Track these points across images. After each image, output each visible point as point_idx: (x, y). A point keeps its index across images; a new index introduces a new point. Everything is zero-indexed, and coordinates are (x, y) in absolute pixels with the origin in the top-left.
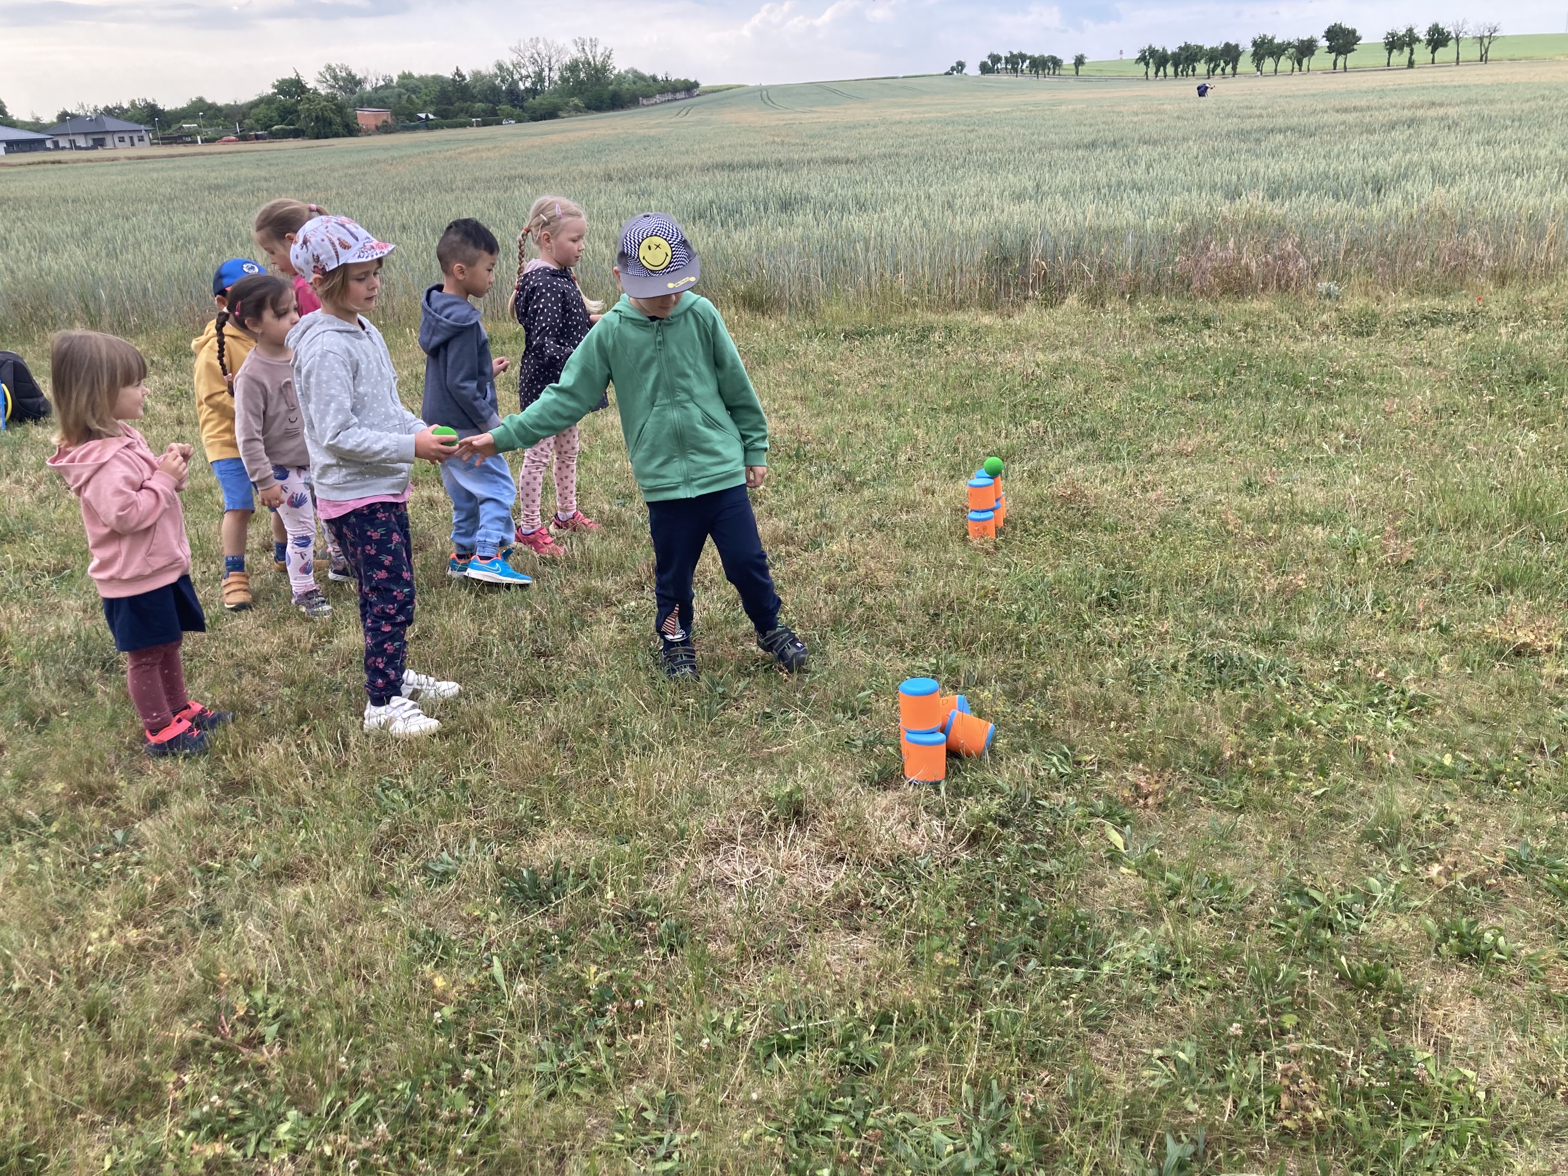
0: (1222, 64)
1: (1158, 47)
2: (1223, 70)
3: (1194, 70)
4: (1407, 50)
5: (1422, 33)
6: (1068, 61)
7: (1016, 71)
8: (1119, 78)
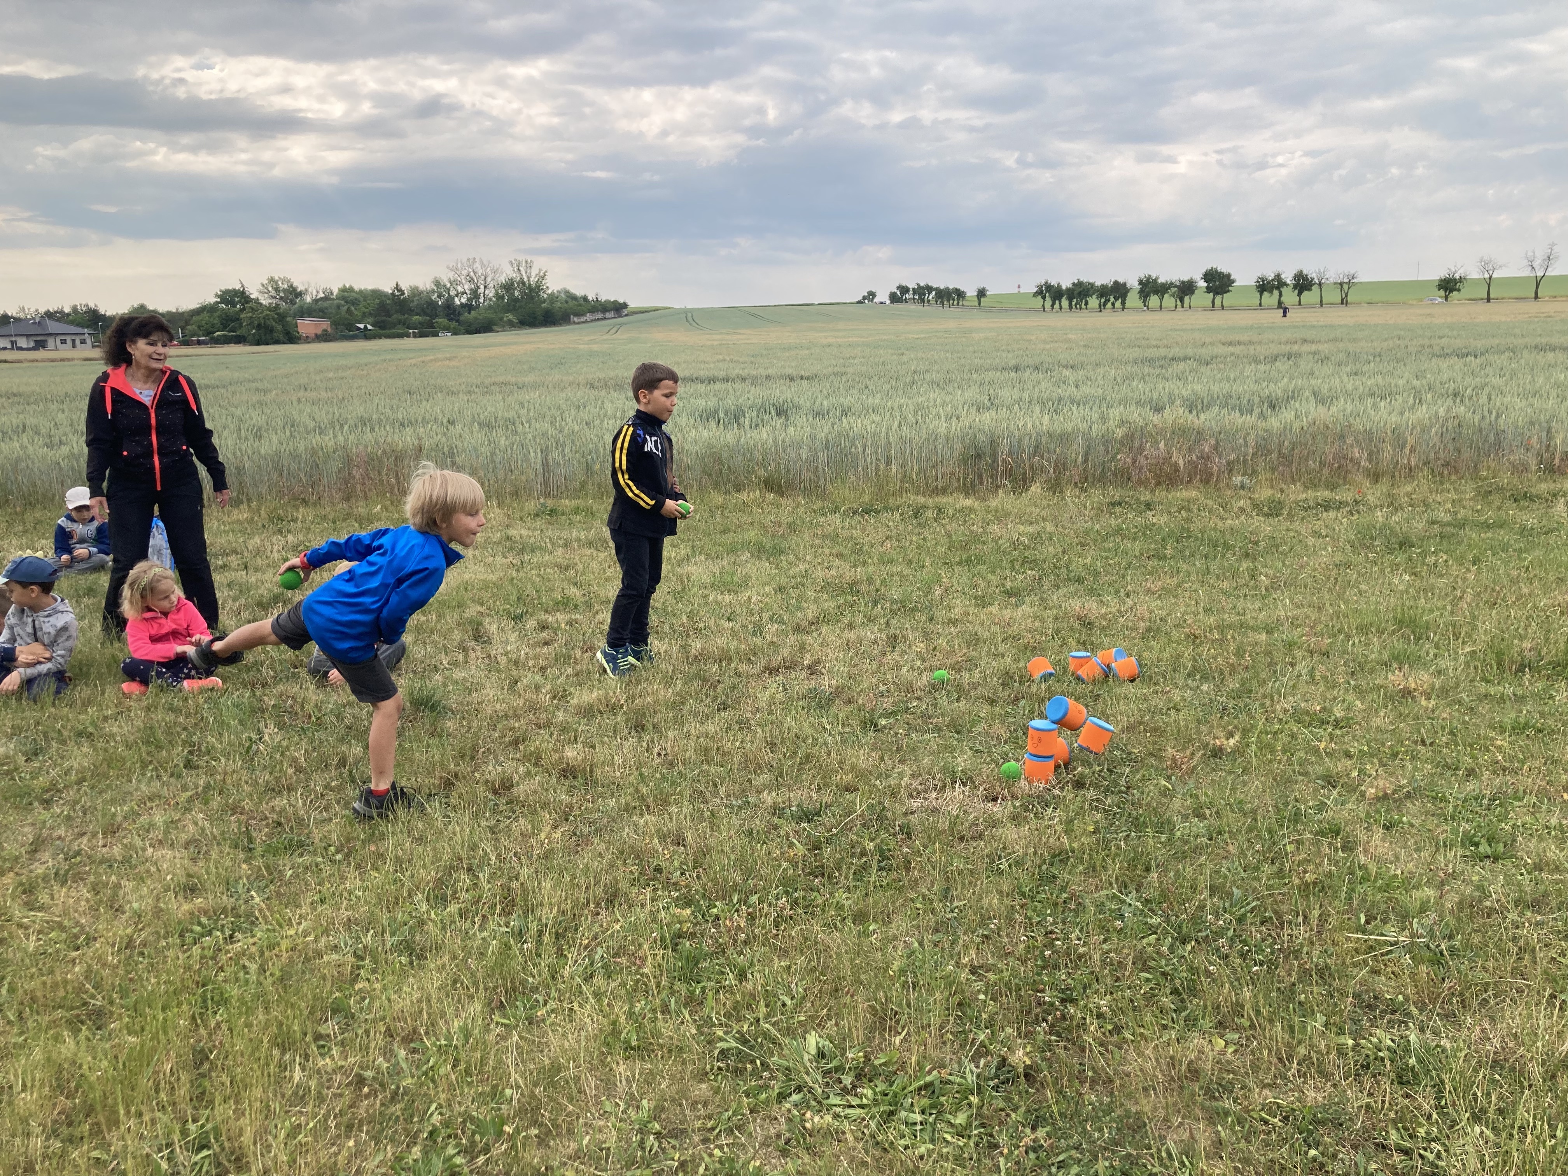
0: (1112, 299)
1: (1054, 282)
2: (1113, 304)
3: (1086, 304)
4: (1276, 292)
5: (1288, 277)
6: (971, 292)
7: (923, 301)
8: (1019, 309)
